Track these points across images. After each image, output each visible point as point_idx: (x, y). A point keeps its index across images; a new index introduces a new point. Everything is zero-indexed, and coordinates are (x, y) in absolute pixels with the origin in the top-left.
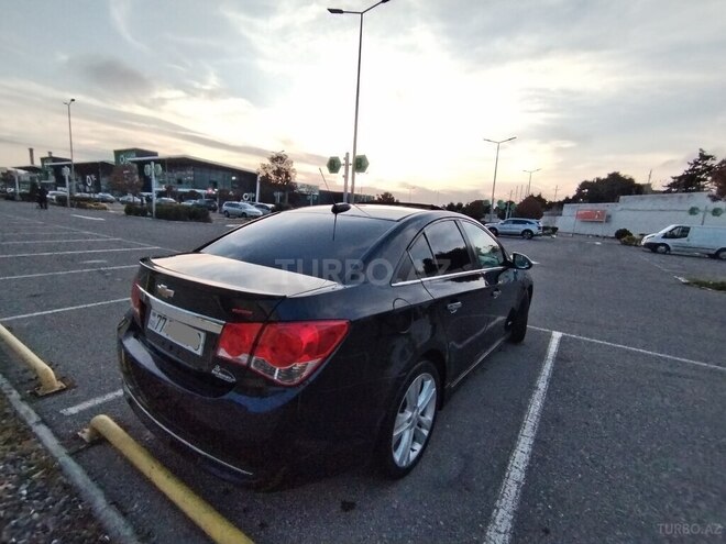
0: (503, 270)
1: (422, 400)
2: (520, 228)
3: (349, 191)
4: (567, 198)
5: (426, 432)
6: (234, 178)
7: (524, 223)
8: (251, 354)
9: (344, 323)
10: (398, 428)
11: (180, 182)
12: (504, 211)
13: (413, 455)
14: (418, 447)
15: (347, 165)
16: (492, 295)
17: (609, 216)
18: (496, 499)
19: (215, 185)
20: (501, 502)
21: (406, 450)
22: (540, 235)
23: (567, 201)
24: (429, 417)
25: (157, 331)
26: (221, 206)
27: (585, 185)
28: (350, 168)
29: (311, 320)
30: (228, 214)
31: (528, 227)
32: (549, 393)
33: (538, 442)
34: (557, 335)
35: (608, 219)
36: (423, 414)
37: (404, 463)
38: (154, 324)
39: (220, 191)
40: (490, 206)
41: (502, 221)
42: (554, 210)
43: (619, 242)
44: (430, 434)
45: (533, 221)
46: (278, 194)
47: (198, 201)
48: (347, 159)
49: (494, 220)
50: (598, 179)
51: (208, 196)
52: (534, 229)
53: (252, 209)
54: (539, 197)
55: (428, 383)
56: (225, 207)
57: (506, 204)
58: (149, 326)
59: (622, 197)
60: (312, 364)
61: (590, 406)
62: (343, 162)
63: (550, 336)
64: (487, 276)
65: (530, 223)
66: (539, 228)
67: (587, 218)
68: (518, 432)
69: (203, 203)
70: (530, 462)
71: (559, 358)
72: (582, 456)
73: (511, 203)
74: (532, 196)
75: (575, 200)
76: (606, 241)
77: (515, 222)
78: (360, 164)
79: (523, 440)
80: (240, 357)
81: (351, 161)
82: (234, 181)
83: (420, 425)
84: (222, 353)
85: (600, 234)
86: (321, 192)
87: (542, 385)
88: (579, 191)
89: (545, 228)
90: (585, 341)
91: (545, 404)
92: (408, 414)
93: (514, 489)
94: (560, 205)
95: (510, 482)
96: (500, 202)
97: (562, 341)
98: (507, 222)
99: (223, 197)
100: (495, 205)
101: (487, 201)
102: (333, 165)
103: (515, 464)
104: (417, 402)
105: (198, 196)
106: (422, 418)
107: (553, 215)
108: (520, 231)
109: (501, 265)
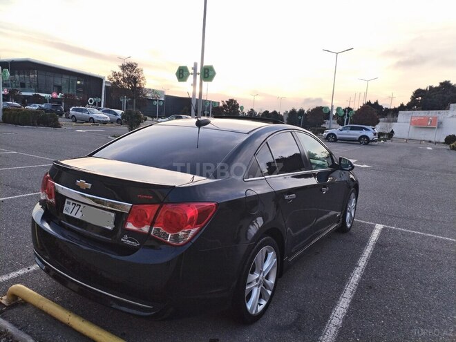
0: (332, 172)
1: (266, 265)
2: (357, 134)
3: (197, 97)
4: (402, 105)
5: (270, 292)
6: (79, 82)
7: (361, 129)
8: (152, 226)
9: (213, 204)
10: (250, 283)
11: (23, 85)
12: (343, 117)
13: (260, 308)
14: (264, 303)
15: (195, 74)
16: (321, 190)
17: (441, 123)
18: (321, 336)
19: (59, 90)
20: (323, 337)
21: (255, 304)
22: (375, 141)
23: (402, 108)
24: (272, 281)
25: (73, 215)
26: (67, 110)
27: (418, 93)
28: (198, 77)
29: (193, 202)
30: (75, 119)
31: (364, 133)
32: (367, 269)
33: (354, 302)
34: (379, 227)
35: (440, 126)
36: (267, 277)
37: (254, 312)
38: (69, 210)
39: (65, 95)
40: (330, 113)
41: (341, 127)
42: (389, 117)
43: (448, 147)
44: (272, 294)
45: (370, 127)
46: (124, 100)
47: (43, 106)
48: (195, 69)
49: (333, 126)
50: (431, 87)
51: (53, 100)
52: (370, 135)
53: (98, 114)
54: (376, 103)
55: (271, 254)
56: (72, 112)
57: (345, 110)
58: (64, 212)
59: (452, 105)
60: (193, 231)
61: (397, 278)
62: (191, 71)
63: (372, 228)
64: (318, 176)
65: (366, 129)
66: (375, 134)
67: (420, 125)
68: (340, 294)
69: (49, 108)
70: (347, 314)
71: (378, 245)
72: (386, 310)
73: (349, 109)
74: (369, 103)
75: (409, 107)
76: (437, 146)
77: (352, 128)
78: (207, 74)
79: (343, 300)
80: (142, 228)
81: (199, 71)
82: (78, 86)
83: (265, 285)
84: (130, 226)
85: (433, 140)
86: (167, 97)
87: (362, 263)
88: (413, 98)
89: (380, 134)
90: (402, 232)
91: (363, 276)
92: (256, 276)
93: (334, 329)
94: (395, 112)
95: (331, 326)
96: (338, 109)
97: (383, 230)
98: (344, 129)
99: (70, 101)
100: (334, 112)
101: (327, 108)
102: (182, 74)
103: (336, 315)
104: (262, 267)
105: (43, 100)
106: (267, 281)
107: (389, 121)
108: (357, 137)
109: (330, 167)
